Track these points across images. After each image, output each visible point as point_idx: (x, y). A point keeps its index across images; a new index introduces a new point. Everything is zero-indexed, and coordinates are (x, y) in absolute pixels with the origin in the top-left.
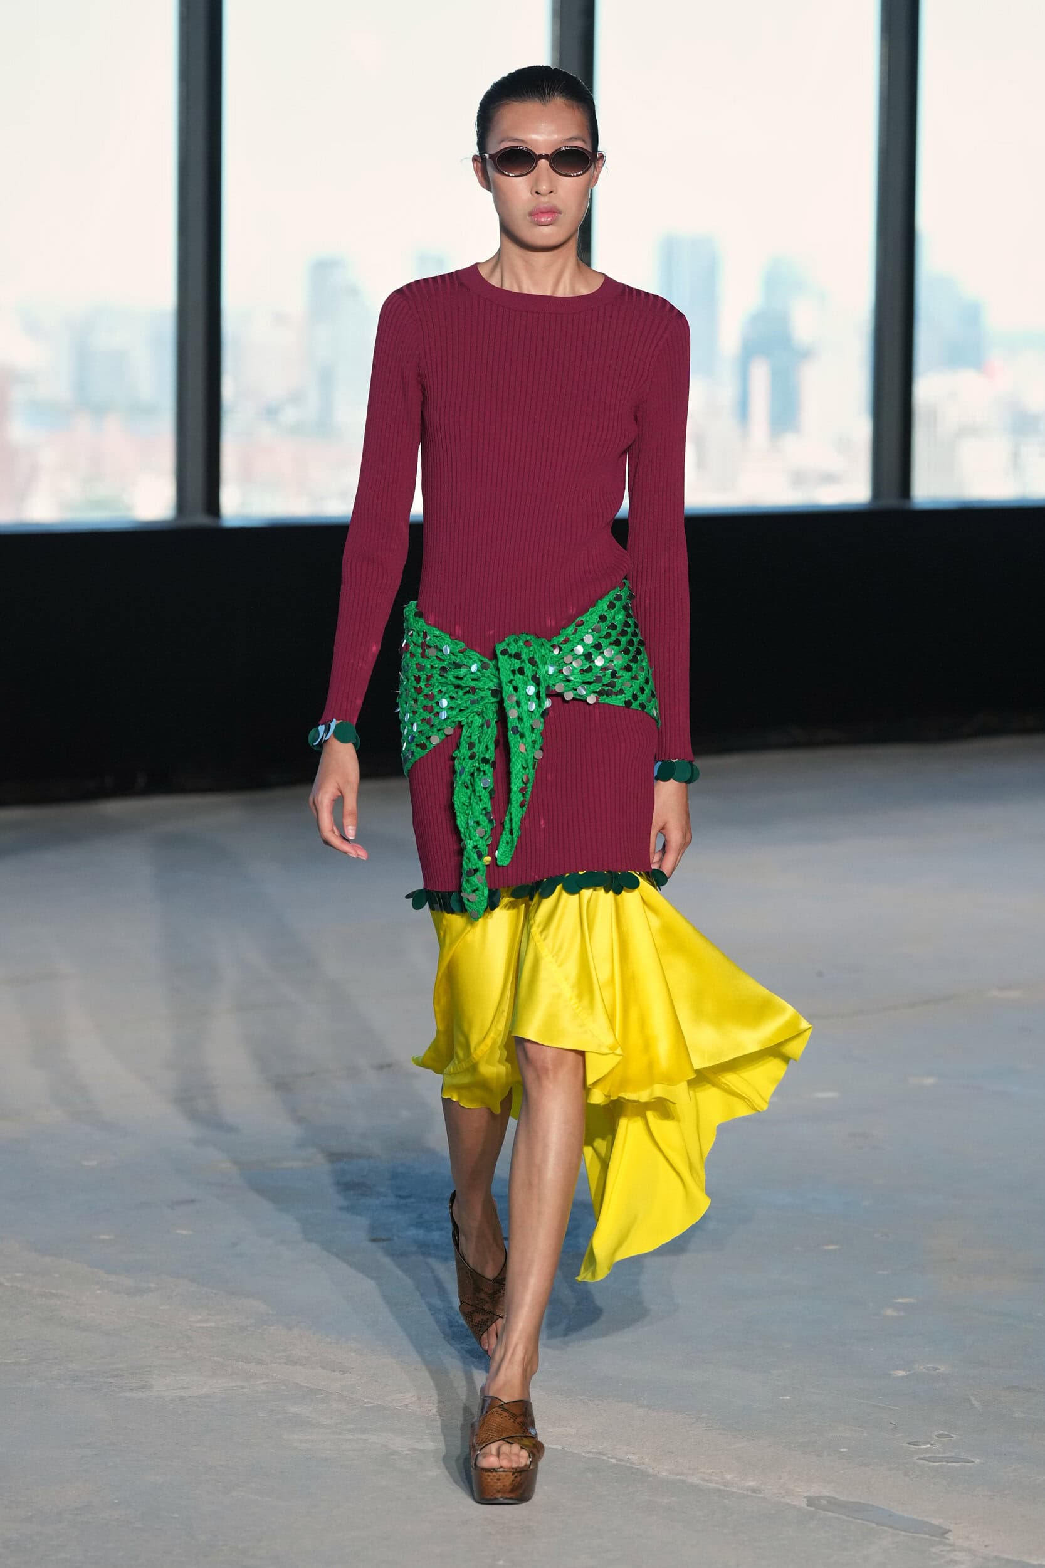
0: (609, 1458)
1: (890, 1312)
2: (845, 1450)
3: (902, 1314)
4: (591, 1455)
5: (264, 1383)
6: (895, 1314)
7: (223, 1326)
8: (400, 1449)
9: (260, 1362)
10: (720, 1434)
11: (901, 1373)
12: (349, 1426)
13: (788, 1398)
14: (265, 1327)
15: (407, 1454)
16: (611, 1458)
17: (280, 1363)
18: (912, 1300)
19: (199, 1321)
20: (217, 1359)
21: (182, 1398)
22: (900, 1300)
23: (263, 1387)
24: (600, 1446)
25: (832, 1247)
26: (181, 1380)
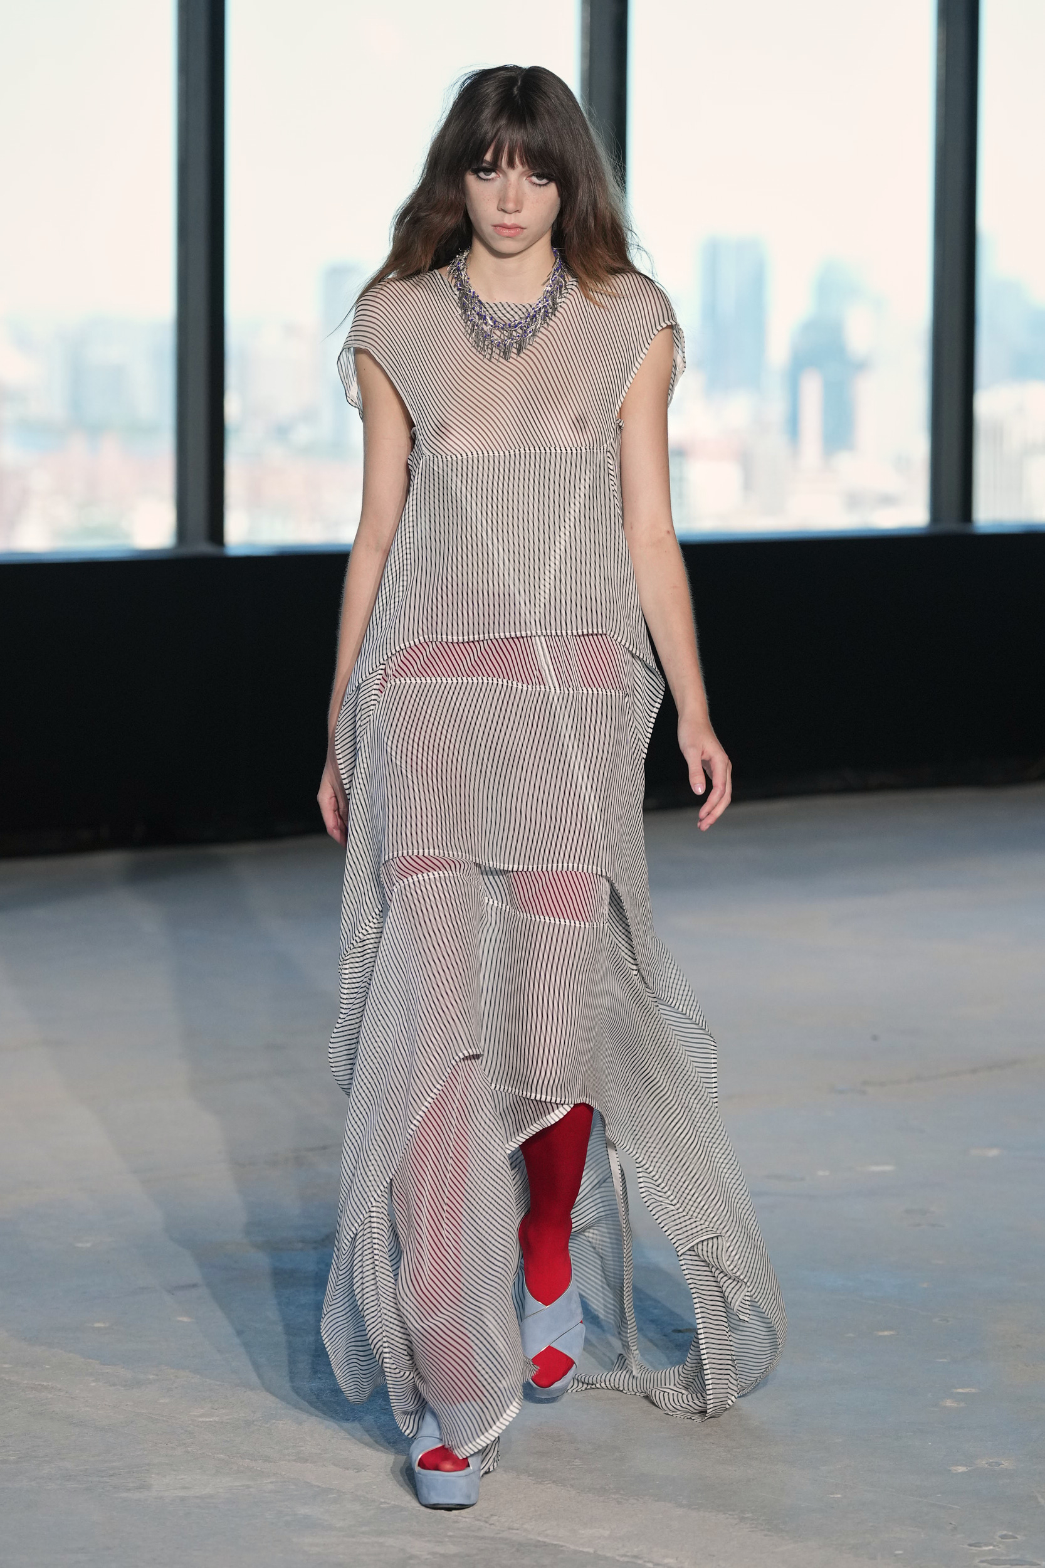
0: (645, 1562)
1: (949, 1403)
2: (900, 1552)
3: (962, 1405)
4: (626, 1559)
5: (272, 1483)
6: (955, 1405)
7: (228, 1421)
8: (418, 1553)
9: (267, 1459)
10: (766, 1535)
11: (961, 1469)
12: (364, 1529)
13: (839, 1496)
14: (274, 1421)
15: (427, 1559)
16: (648, 1562)
17: (289, 1461)
18: (973, 1390)
19: (201, 1416)
20: (222, 1456)
21: (183, 1499)
22: (960, 1391)
23: (271, 1487)
24: (636, 1550)
25: (886, 1333)
26: (182, 1479)
